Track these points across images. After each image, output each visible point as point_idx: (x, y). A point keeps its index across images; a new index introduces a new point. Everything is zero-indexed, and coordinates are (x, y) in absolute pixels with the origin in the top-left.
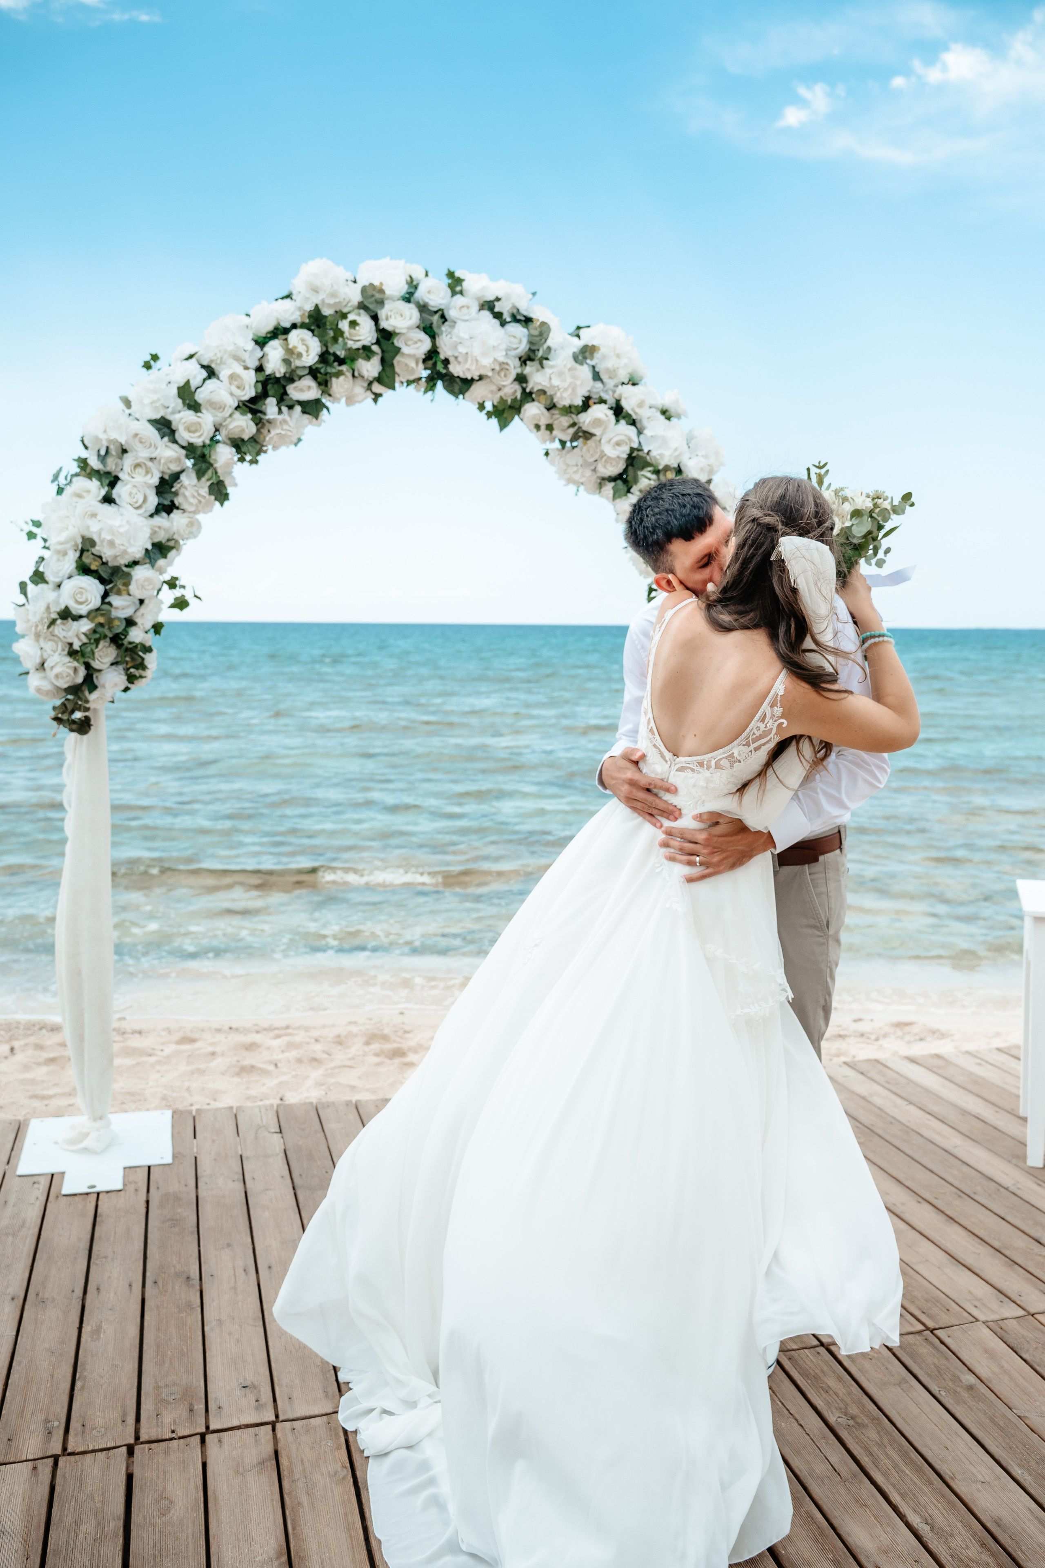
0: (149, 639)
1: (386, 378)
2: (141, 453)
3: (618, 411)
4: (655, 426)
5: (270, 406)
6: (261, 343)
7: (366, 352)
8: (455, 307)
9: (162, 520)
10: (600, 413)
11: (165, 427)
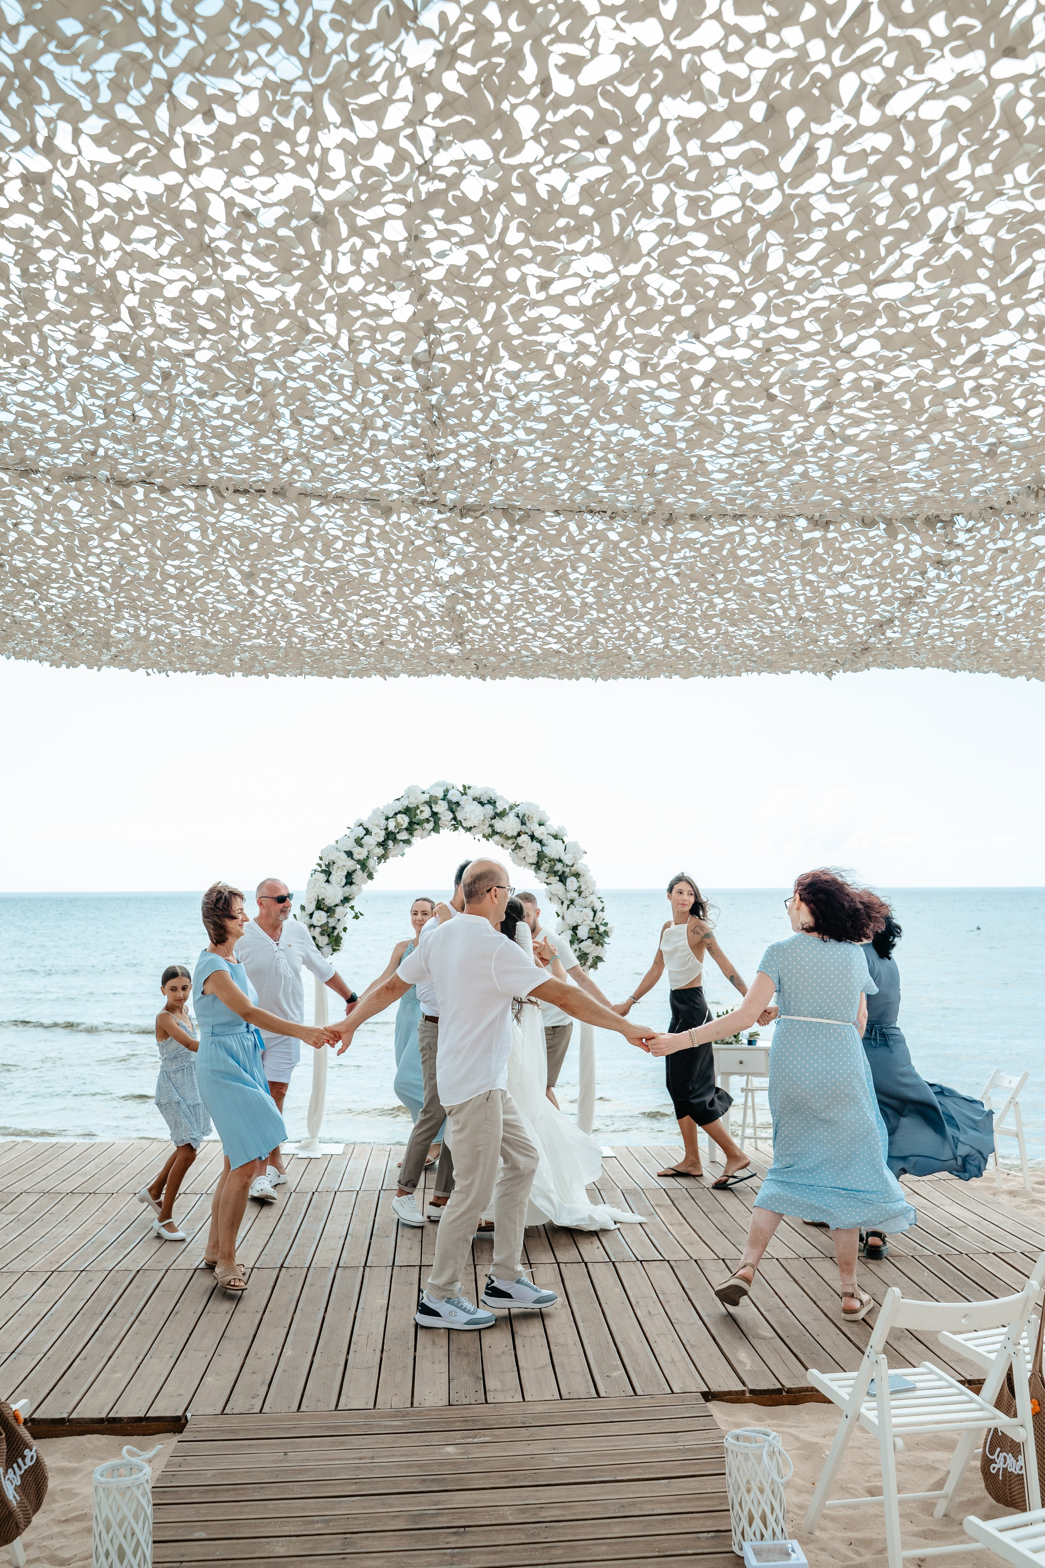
0: (342, 934)
1: (436, 829)
2: (340, 863)
3: (532, 837)
4: (551, 841)
5: (390, 843)
6: (387, 819)
7: (428, 821)
8: (463, 800)
9: (347, 888)
10: (524, 838)
11: (350, 854)
